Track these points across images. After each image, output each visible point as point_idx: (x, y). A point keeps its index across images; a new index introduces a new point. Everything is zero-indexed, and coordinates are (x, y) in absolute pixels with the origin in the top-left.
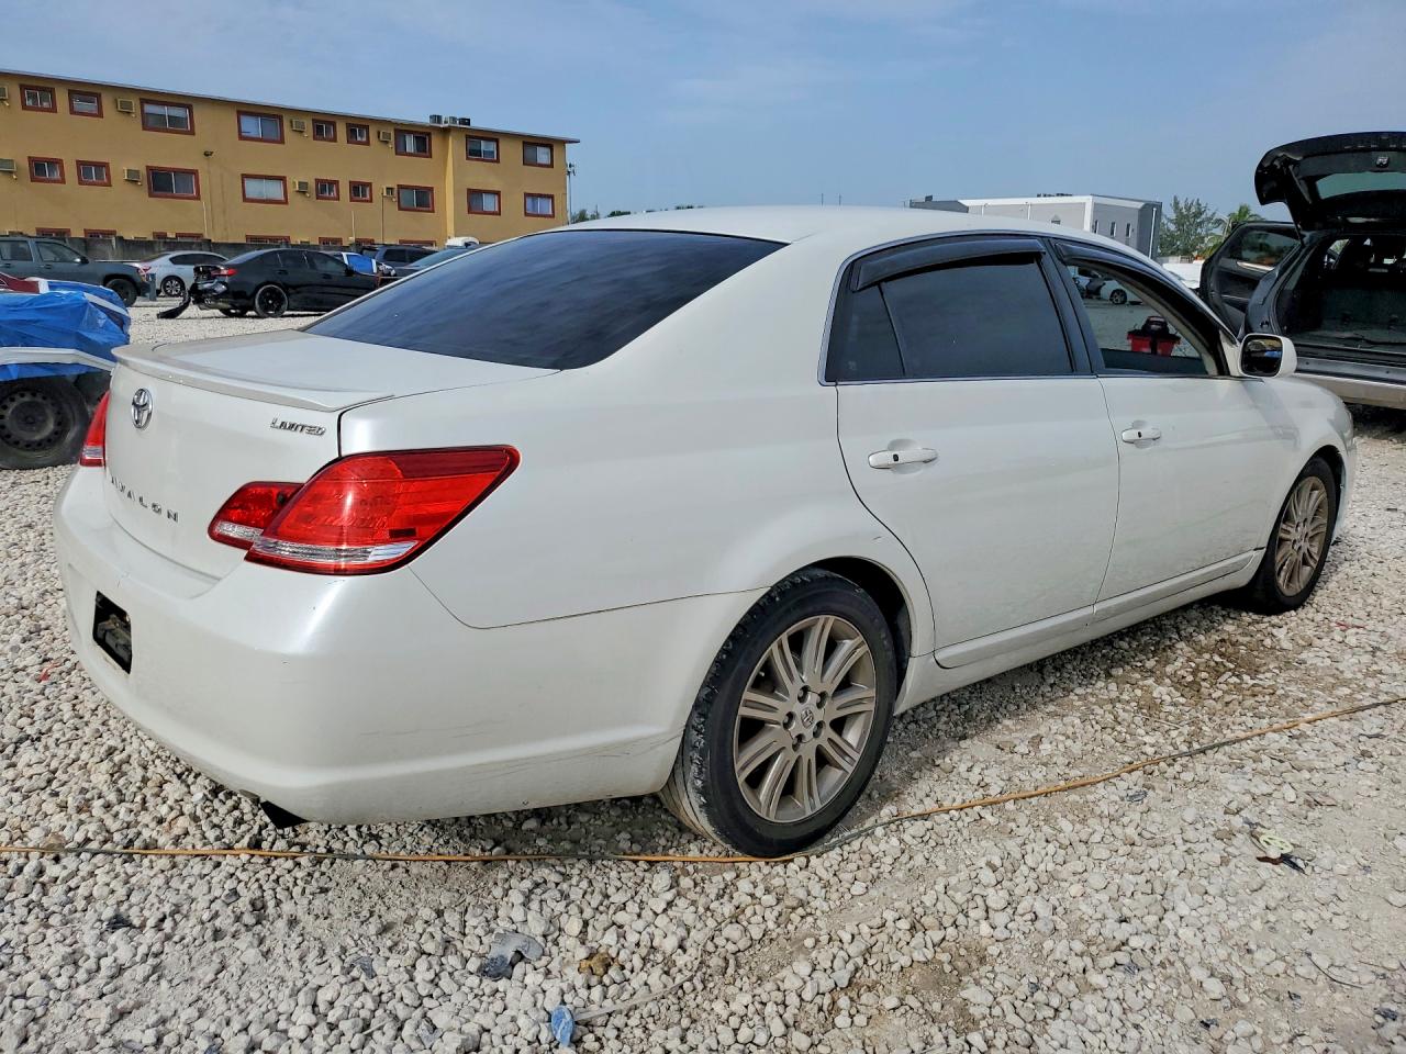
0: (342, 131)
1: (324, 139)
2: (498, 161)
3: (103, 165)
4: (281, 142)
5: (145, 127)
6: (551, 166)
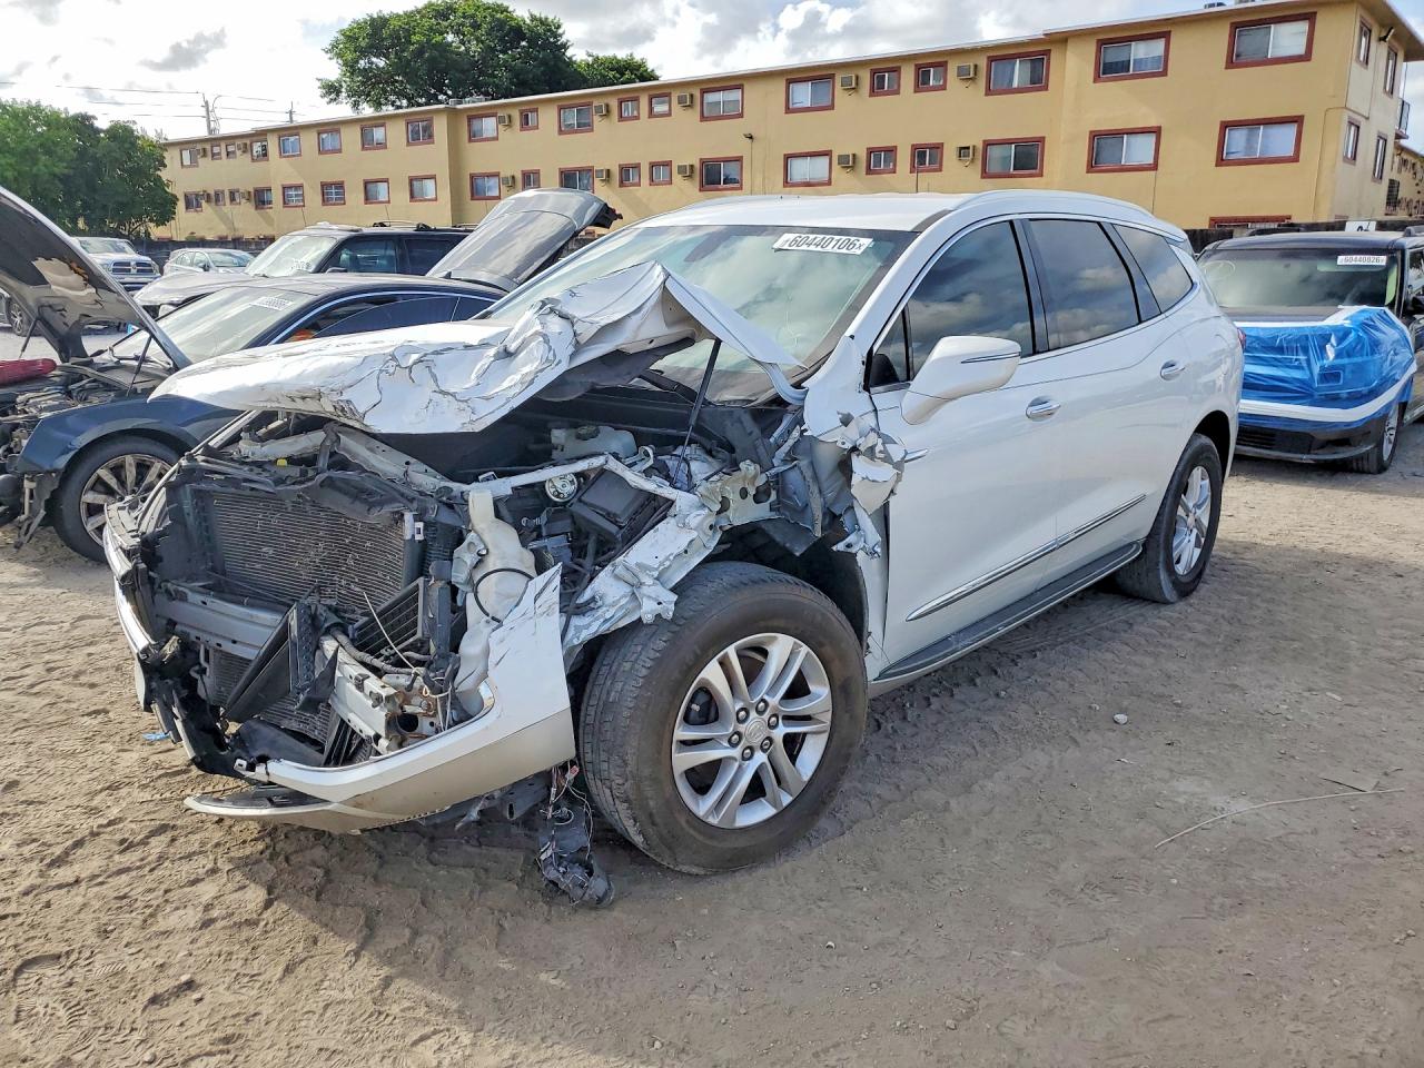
0: (908, 76)
1: (887, 94)
2: (1164, 73)
3: (668, 164)
4: (831, 107)
5: (703, 118)
6: (1306, 57)
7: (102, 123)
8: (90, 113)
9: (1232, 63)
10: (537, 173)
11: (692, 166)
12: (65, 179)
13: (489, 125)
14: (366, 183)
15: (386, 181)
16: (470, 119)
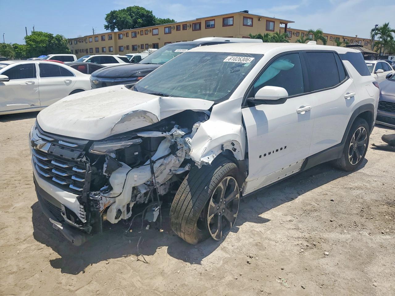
0: (181, 27)
2: (215, 27)
3: (148, 44)
4: (171, 33)
5: (153, 35)
6: (232, 25)
7: (54, 36)
8: (52, 33)
9: (223, 26)
10: (129, 46)
11: (151, 45)
12: (46, 47)
13: (121, 36)
14: (102, 48)
15: (105, 47)
16: (118, 34)
